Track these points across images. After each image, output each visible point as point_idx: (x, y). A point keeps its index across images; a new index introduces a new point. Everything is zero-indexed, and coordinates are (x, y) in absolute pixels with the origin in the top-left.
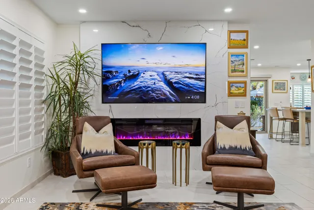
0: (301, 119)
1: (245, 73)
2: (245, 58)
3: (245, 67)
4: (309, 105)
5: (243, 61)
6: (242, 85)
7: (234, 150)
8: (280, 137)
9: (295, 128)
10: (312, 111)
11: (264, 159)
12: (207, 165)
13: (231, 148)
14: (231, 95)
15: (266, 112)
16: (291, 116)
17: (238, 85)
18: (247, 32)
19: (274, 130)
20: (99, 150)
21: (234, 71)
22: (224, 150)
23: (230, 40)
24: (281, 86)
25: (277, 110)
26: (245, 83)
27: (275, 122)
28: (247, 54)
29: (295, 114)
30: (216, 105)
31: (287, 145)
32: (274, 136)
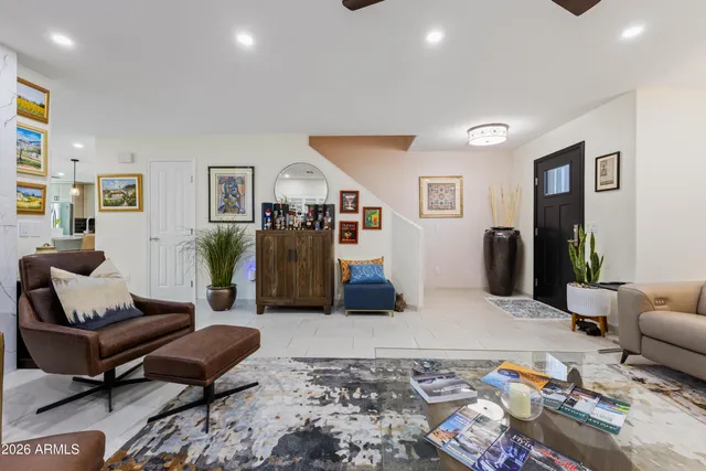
1: (42, 170)
2: (42, 139)
3: (41, 158)
5: (39, 145)
6: (38, 193)
17: (30, 191)
18: (47, 92)
21: (19, 161)
26: (43, 188)
28: (46, 133)
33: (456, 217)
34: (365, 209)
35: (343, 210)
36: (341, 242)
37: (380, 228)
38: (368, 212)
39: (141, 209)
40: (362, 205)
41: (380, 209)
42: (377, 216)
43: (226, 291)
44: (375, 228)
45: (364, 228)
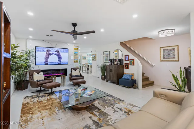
0: (90, 67)
1: (78, 57)
3: (78, 55)
4: (91, 63)
7: (76, 76)
8: (84, 72)
9: (88, 69)
10: (92, 65)
11: (83, 77)
12: (71, 80)
13: (76, 75)
14: (74, 62)
15: (81, 65)
16: (87, 66)
17: (76, 60)
18: (78, 46)
19: (83, 70)
20: (40, 79)
21: (75, 56)
22: (74, 76)
23: (74, 48)
24: (85, 58)
25: (84, 65)
26: (78, 59)
27: (84, 68)
28: (78, 52)
29: (88, 66)
30: (71, 65)
31: (86, 74)
32: (83, 72)
33: (175, 61)
34: (130, 60)
35: (125, 60)
36: (125, 68)
37: (134, 65)
38: (131, 61)
39: (96, 60)
40: (130, 59)
41: (134, 60)
42: (133, 62)
43: (104, 77)
44: (133, 65)
45: (130, 65)
